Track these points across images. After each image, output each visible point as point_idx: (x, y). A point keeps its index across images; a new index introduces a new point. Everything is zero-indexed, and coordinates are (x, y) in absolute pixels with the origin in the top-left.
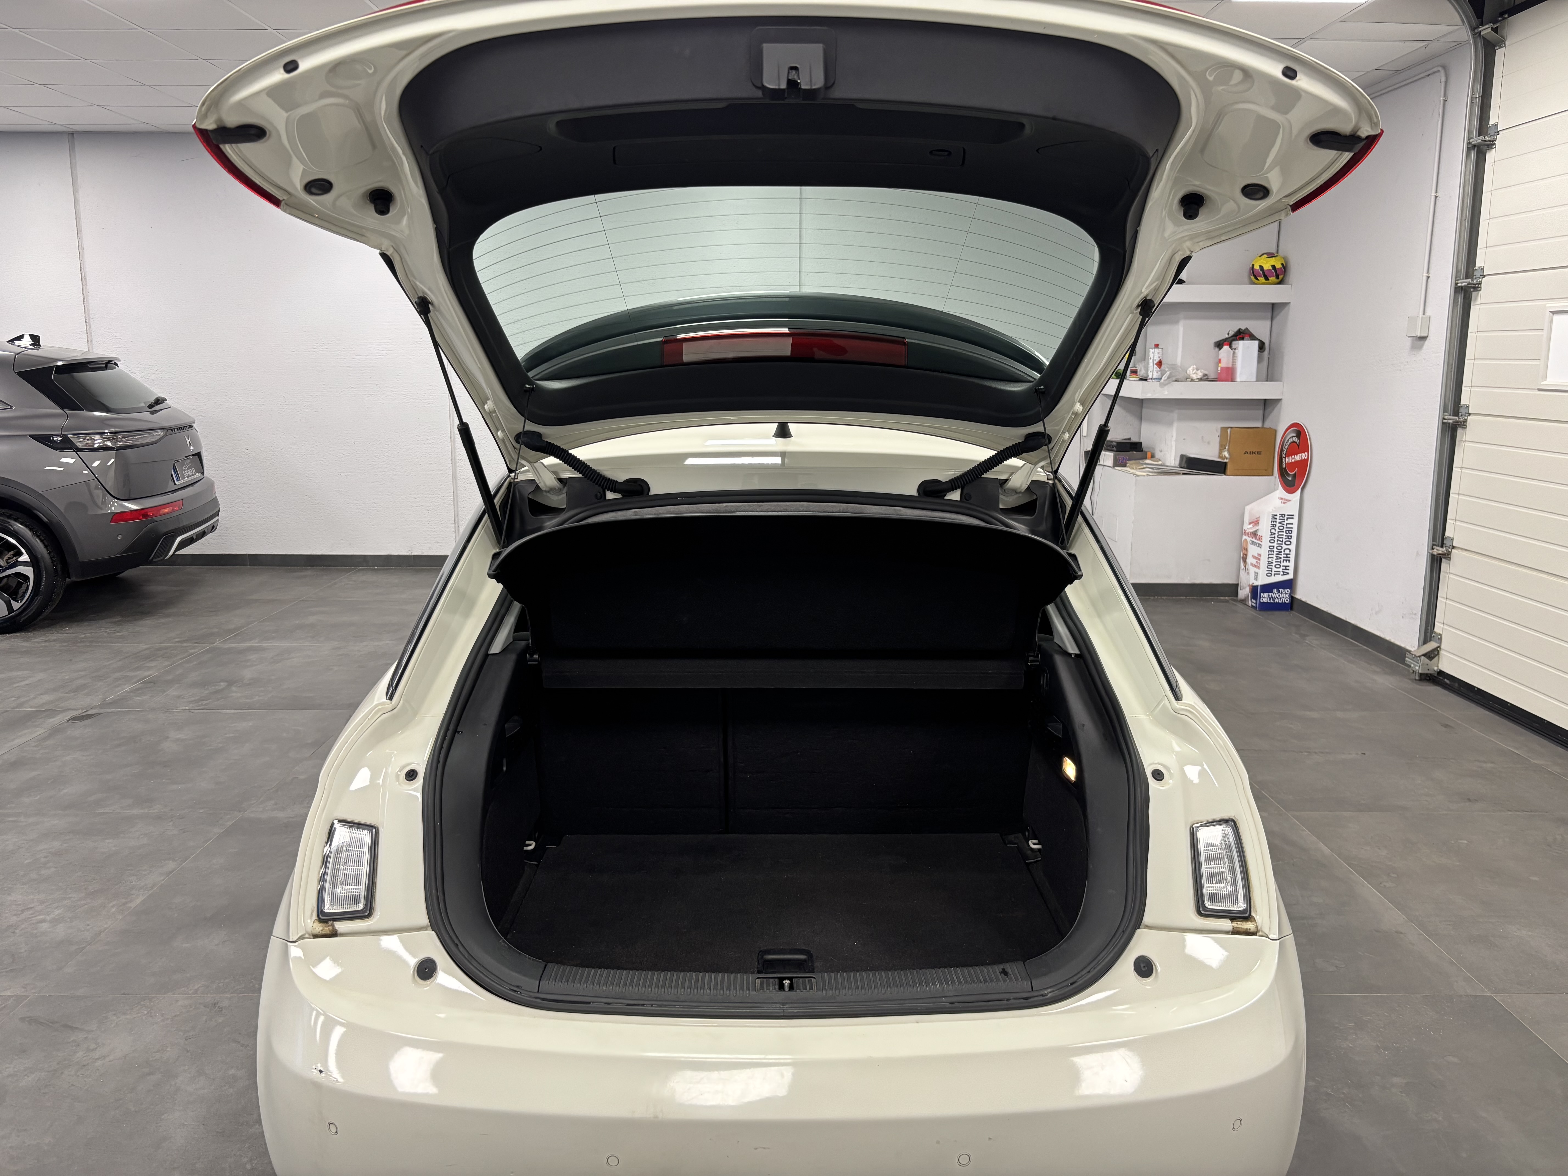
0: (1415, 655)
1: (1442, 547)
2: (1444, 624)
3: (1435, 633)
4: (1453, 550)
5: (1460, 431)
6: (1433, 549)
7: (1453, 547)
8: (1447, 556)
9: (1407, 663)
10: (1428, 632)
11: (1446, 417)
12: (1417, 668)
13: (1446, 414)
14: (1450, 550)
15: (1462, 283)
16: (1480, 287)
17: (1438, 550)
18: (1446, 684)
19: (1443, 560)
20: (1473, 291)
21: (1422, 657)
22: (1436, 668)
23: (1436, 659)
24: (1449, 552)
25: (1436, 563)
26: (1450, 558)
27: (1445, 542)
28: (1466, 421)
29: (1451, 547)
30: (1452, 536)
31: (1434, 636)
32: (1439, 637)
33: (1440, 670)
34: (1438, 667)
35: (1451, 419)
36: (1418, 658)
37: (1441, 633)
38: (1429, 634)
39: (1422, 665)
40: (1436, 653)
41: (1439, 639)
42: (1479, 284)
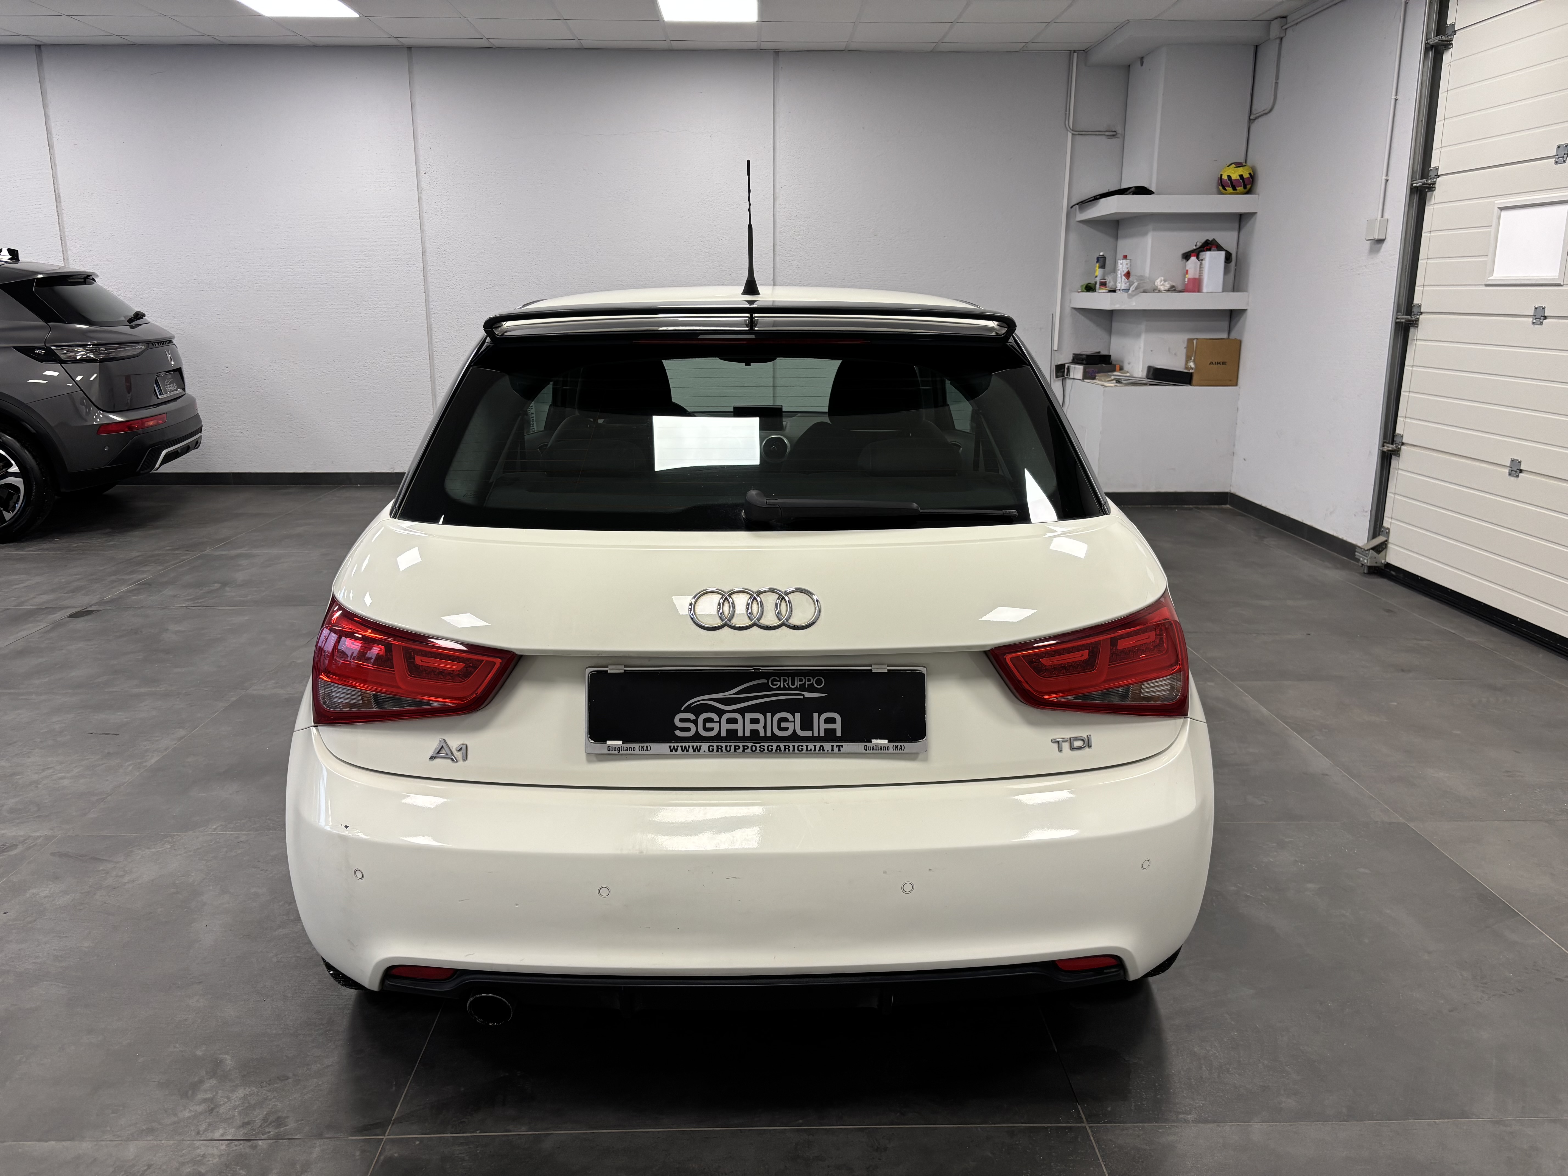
0: (1364, 549)
1: (1392, 444)
2: (1392, 518)
3: (1384, 527)
4: (1403, 447)
5: (1412, 330)
6: (1383, 446)
7: (1403, 444)
8: (1397, 452)
9: (1357, 557)
10: (1377, 526)
11: (1399, 317)
12: (1366, 561)
13: (1399, 314)
14: (1399, 447)
15: (1417, 183)
16: (1434, 187)
17: (1388, 447)
18: (1393, 575)
19: (1393, 457)
20: (1428, 191)
21: (1371, 551)
22: (1383, 561)
23: (1383, 553)
24: (1399, 448)
25: (1386, 459)
26: (1399, 454)
27: (1395, 439)
28: (1417, 320)
29: (1400, 444)
30: (1401, 433)
31: (1382, 531)
32: (1387, 531)
33: (1387, 563)
34: (1385, 559)
35: (1404, 318)
36: (1367, 552)
37: (1389, 527)
38: (1378, 529)
39: (1371, 558)
40: (1384, 547)
41: (1387, 533)
42: (1433, 184)
